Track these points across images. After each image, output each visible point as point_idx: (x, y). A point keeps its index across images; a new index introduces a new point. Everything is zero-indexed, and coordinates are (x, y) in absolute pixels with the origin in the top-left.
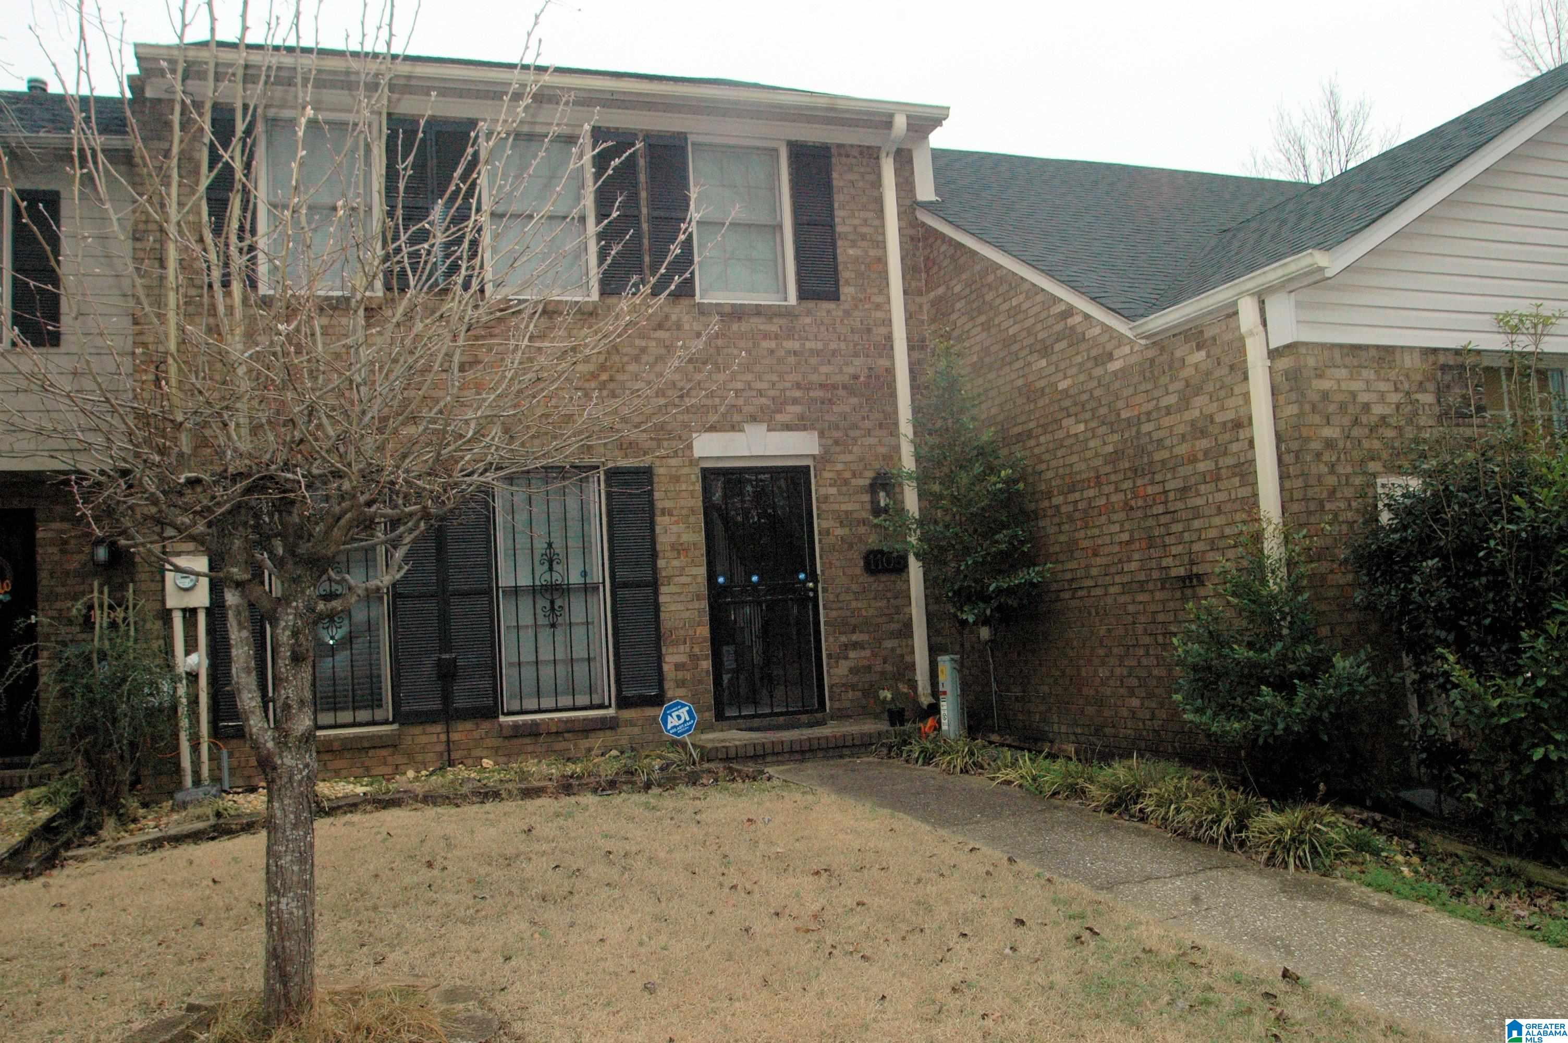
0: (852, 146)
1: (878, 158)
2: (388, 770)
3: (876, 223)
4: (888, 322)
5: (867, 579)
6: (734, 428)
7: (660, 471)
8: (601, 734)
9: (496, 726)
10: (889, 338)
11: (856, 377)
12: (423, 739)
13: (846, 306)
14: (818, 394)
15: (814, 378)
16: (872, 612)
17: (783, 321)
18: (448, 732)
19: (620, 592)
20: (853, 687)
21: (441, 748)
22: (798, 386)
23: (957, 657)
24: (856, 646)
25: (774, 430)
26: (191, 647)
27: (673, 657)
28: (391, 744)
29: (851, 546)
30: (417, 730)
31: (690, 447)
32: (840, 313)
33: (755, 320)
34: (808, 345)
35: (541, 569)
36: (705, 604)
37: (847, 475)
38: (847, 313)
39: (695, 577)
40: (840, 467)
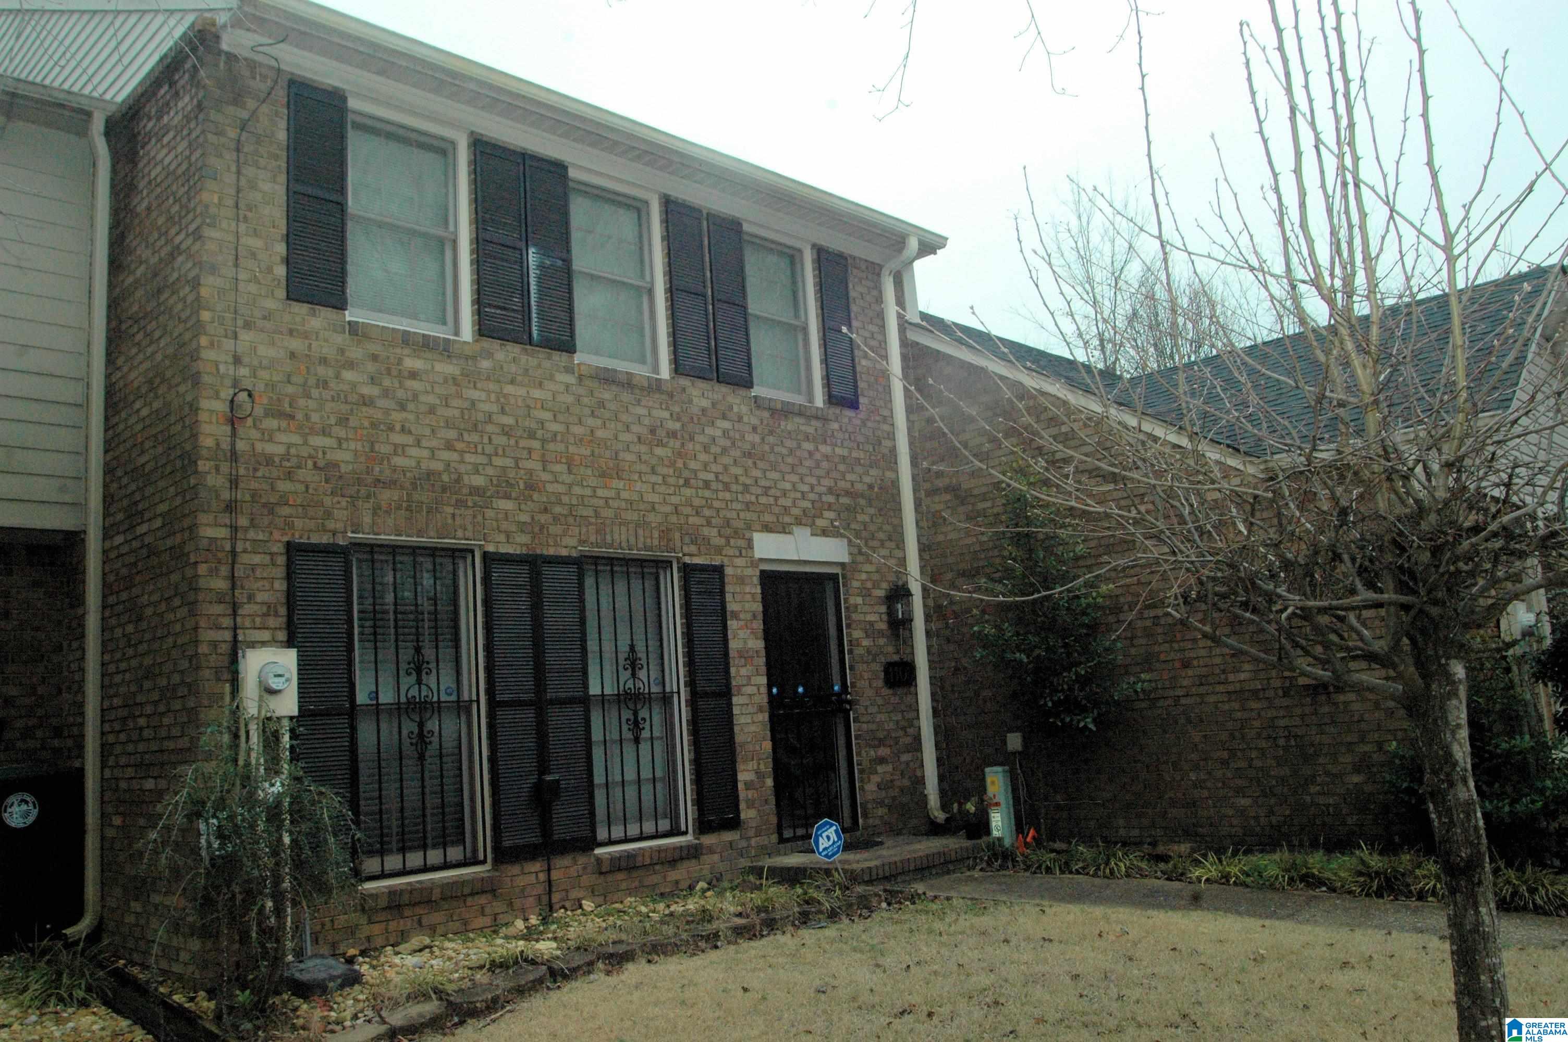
0: (860, 259)
1: (879, 275)
2: (487, 921)
3: (880, 337)
4: (891, 436)
5: (886, 691)
6: (784, 529)
7: (729, 571)
8: (686, 864)
9: (593, 860)
10: (893, 451)
11: (871, 487)
12: (521, 881)
13: (863, 415)
14: (845, 500)
15: (842, 484)
16: (892, 725)
17: (818, 424)
18: (549, 870)
19: (701, 703)
20: (881, 803)
21: (540, 889)
22: (830, 491)
23: (1007, 768)
24: (882, 760)
25: (816, 535)
26: (273, 769)
27: (745, 775)
28: (488, 888)
29: (875, 656)
30: (515, 869)
31: (750, 545)
32: (858, 422)
33: (798, 420)
34: (839, 451)
35: (625, 675)
36: (765, 717)
37: (869, 585)
38: (864, 423)
39: (758, 686)
40: (864, 576)
